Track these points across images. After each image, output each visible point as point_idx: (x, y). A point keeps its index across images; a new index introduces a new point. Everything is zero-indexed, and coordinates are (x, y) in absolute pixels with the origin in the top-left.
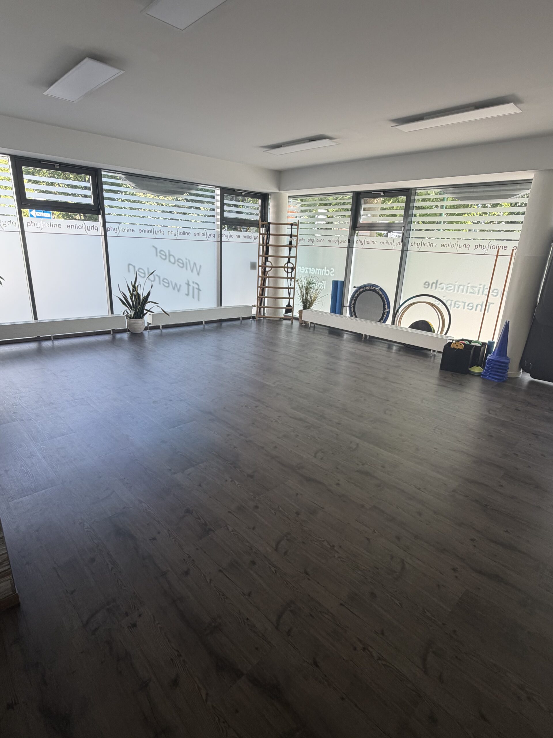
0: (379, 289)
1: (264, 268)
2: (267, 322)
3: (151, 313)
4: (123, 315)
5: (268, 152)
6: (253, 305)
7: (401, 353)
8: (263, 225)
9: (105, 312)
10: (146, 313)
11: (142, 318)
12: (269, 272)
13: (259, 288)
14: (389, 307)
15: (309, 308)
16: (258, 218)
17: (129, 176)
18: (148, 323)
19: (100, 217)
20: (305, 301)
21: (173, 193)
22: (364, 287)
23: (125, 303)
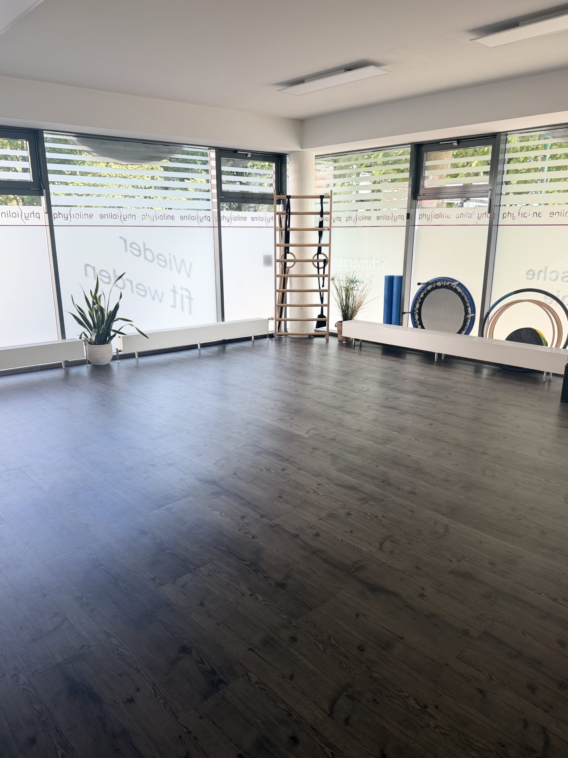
0: (457, 284)
1: (283, 263)
2: (291, 341)
3: (121, 336)
4: (80, 340)
5: (283, 91)
6: (270, 317)
7: (496, 378)
8: (280, 200)
9: (54, 337)
10: (114, 335)
11: (107, 343)
12: (290, 269)
13: (277, 293)
14: (474, 311)
15: (351, 319)
16: (271, 190)
17: (83, 137)
18: (117, 349)
19: (43, 199)
20: (345, 309)
21: (147, 160)
22: (434, 282)
23: (83, 323)
